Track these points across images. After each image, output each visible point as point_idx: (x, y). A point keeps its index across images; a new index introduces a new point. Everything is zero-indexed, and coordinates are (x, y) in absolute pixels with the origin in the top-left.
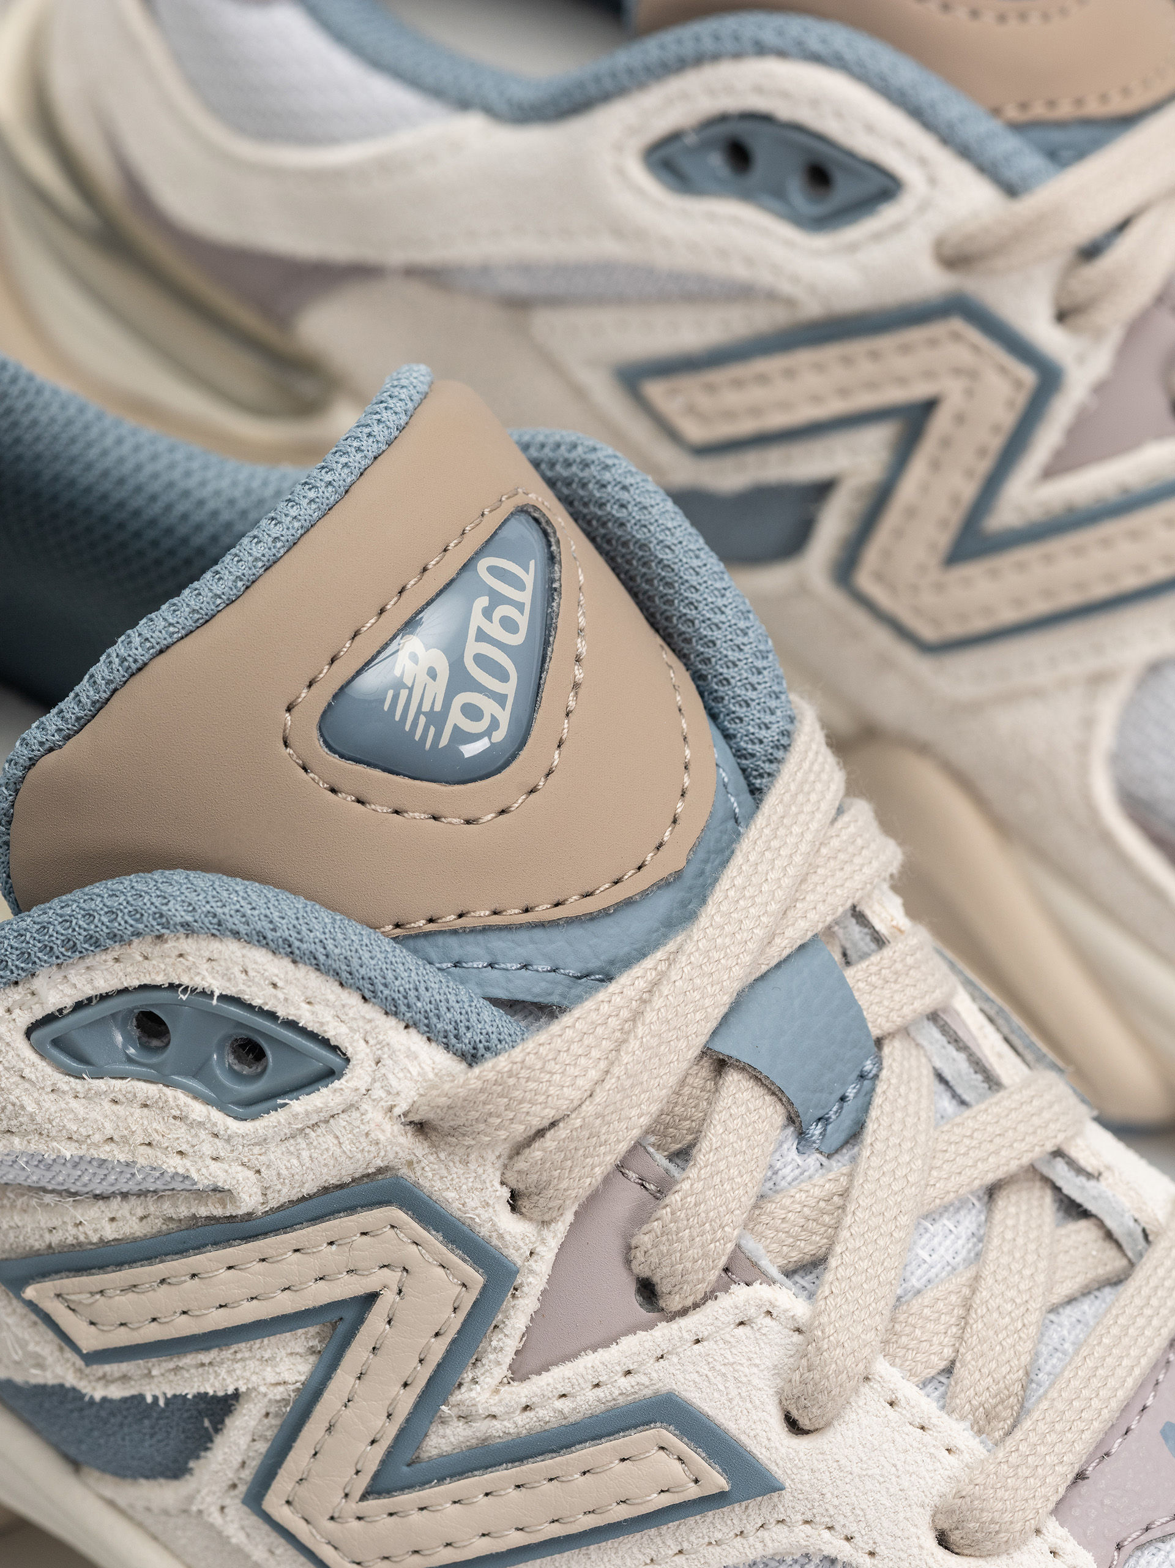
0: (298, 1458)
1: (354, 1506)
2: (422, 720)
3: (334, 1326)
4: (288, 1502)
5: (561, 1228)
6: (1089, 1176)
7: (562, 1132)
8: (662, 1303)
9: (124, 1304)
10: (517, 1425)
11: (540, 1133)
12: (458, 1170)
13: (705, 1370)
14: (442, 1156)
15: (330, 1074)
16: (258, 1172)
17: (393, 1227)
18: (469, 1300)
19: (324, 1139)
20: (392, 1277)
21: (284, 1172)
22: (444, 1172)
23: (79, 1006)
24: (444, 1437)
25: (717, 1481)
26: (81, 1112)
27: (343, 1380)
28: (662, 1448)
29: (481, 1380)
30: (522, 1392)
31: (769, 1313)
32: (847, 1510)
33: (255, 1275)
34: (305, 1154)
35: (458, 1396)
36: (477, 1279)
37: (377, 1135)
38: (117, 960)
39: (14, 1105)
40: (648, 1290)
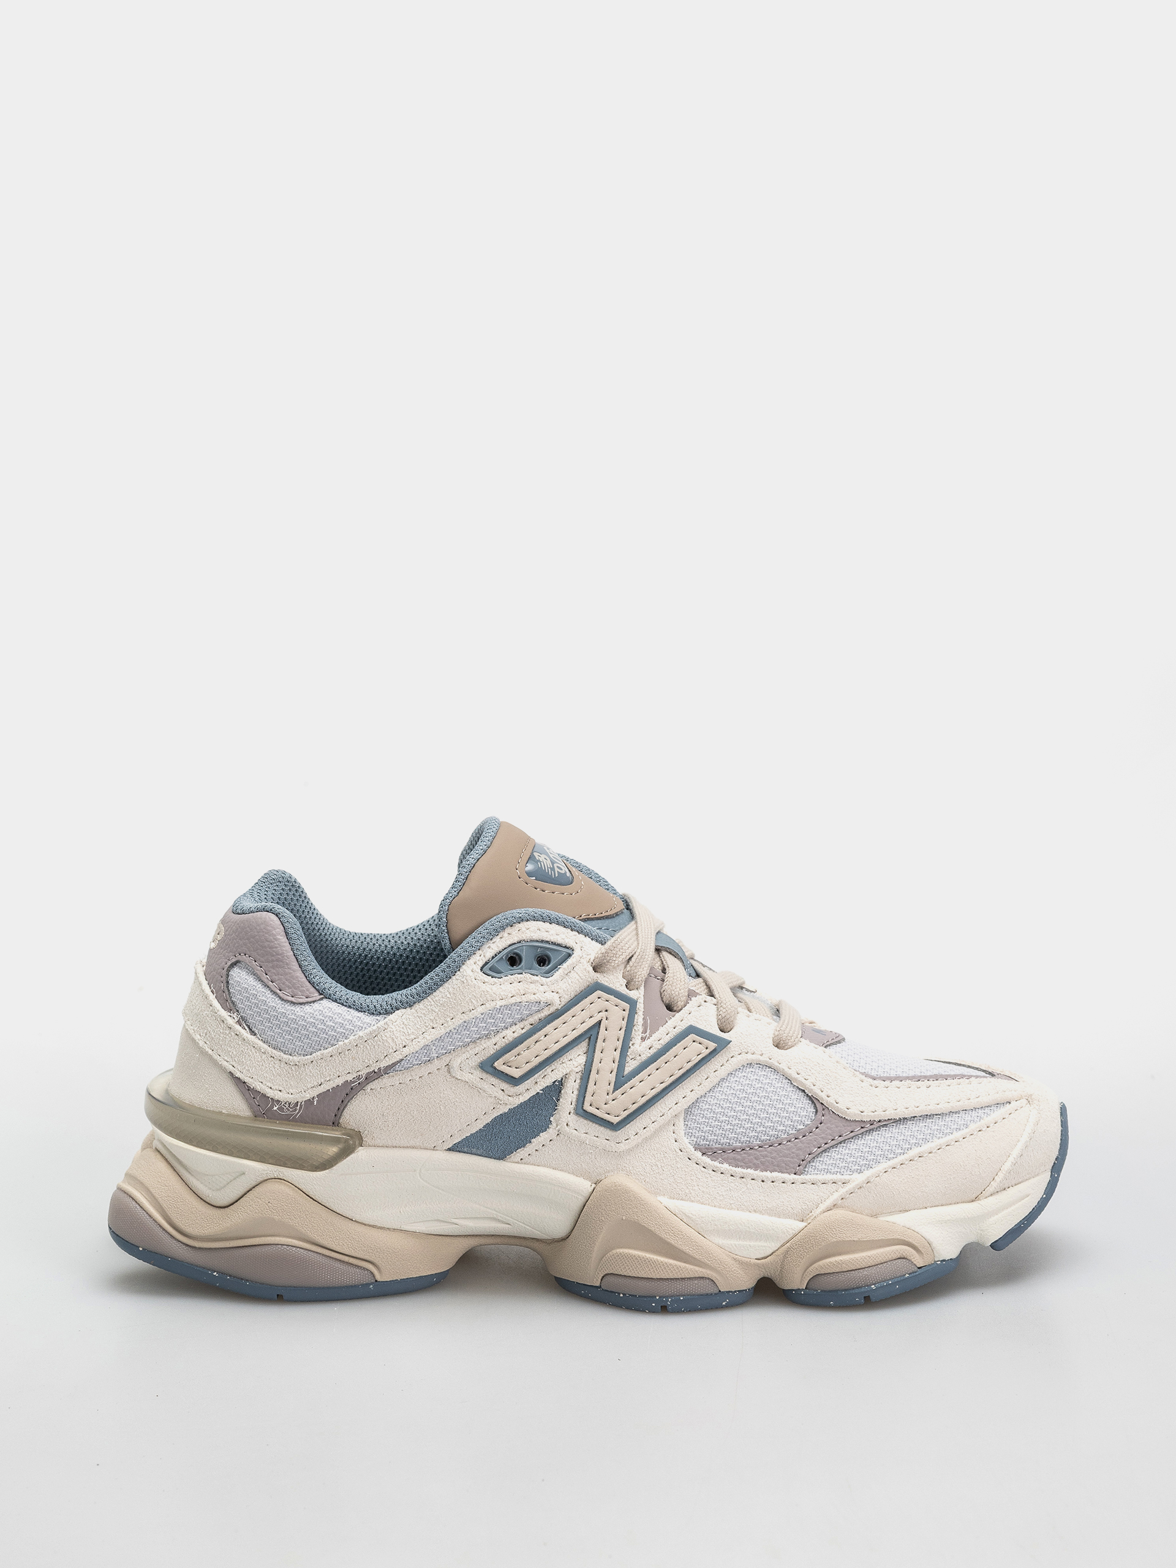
0: (591, 1087)
1: (611, 1096)
2: (549, 869)
3: (590, 1038)
4: (591, 1105)
5: (642, 988)
6: (754, 992)
7: (635, 957)
8: (675, 1008)
9: (526, 1054)
10: (648, 1054)
11: (630, 959)
12: (612, 977)
13: (695, 1020)
14: (605, 975)
15: (569, 955)
16: (557, 993)
17: (599, 998)
18: (626, 1014)
19: (573, 974)
20: (603, 1014)
21: (566, 989)
22: (607, 979)
23: (493, 958)
24: (630, 1066)
25: (712, 1046)
26: (504, 989)
27: (598, 1055)
28: (694, 1041)
29: (636, 1042)
30: (648, 1043)
31: (705, 1002)
32: (750, 1045)
33: (563, 1029)
34: (570, 981)
35: (630, 1050)
36: (627, 1006)
37: (588, 969)
38: (501, 938)
39: (484, 992)
40: (669, 1008)
